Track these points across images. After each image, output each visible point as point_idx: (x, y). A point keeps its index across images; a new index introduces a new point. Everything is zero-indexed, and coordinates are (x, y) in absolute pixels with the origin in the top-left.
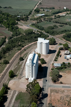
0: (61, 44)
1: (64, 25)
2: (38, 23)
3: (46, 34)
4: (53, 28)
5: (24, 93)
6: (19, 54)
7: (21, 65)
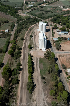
0: (51, 25)
1: (48, 12)
2: (30, 11)
3: (39, 19)
4: (42, 15)
5: (43, 59)
6: (28, 33)
7: (33, 40)
